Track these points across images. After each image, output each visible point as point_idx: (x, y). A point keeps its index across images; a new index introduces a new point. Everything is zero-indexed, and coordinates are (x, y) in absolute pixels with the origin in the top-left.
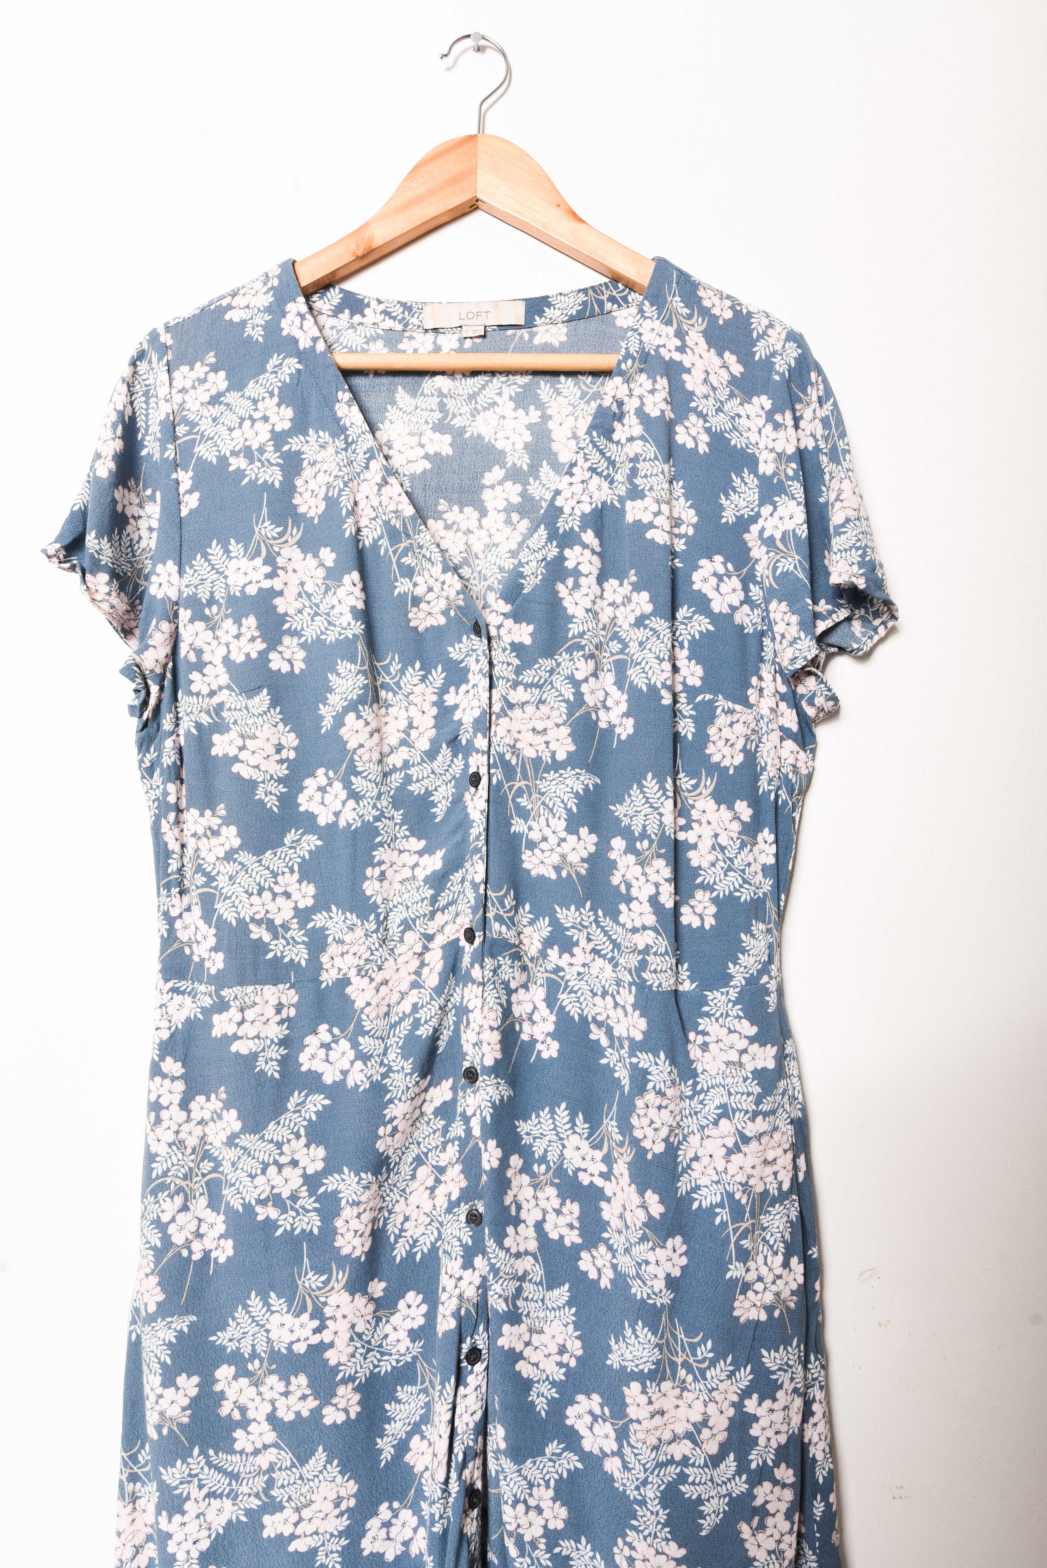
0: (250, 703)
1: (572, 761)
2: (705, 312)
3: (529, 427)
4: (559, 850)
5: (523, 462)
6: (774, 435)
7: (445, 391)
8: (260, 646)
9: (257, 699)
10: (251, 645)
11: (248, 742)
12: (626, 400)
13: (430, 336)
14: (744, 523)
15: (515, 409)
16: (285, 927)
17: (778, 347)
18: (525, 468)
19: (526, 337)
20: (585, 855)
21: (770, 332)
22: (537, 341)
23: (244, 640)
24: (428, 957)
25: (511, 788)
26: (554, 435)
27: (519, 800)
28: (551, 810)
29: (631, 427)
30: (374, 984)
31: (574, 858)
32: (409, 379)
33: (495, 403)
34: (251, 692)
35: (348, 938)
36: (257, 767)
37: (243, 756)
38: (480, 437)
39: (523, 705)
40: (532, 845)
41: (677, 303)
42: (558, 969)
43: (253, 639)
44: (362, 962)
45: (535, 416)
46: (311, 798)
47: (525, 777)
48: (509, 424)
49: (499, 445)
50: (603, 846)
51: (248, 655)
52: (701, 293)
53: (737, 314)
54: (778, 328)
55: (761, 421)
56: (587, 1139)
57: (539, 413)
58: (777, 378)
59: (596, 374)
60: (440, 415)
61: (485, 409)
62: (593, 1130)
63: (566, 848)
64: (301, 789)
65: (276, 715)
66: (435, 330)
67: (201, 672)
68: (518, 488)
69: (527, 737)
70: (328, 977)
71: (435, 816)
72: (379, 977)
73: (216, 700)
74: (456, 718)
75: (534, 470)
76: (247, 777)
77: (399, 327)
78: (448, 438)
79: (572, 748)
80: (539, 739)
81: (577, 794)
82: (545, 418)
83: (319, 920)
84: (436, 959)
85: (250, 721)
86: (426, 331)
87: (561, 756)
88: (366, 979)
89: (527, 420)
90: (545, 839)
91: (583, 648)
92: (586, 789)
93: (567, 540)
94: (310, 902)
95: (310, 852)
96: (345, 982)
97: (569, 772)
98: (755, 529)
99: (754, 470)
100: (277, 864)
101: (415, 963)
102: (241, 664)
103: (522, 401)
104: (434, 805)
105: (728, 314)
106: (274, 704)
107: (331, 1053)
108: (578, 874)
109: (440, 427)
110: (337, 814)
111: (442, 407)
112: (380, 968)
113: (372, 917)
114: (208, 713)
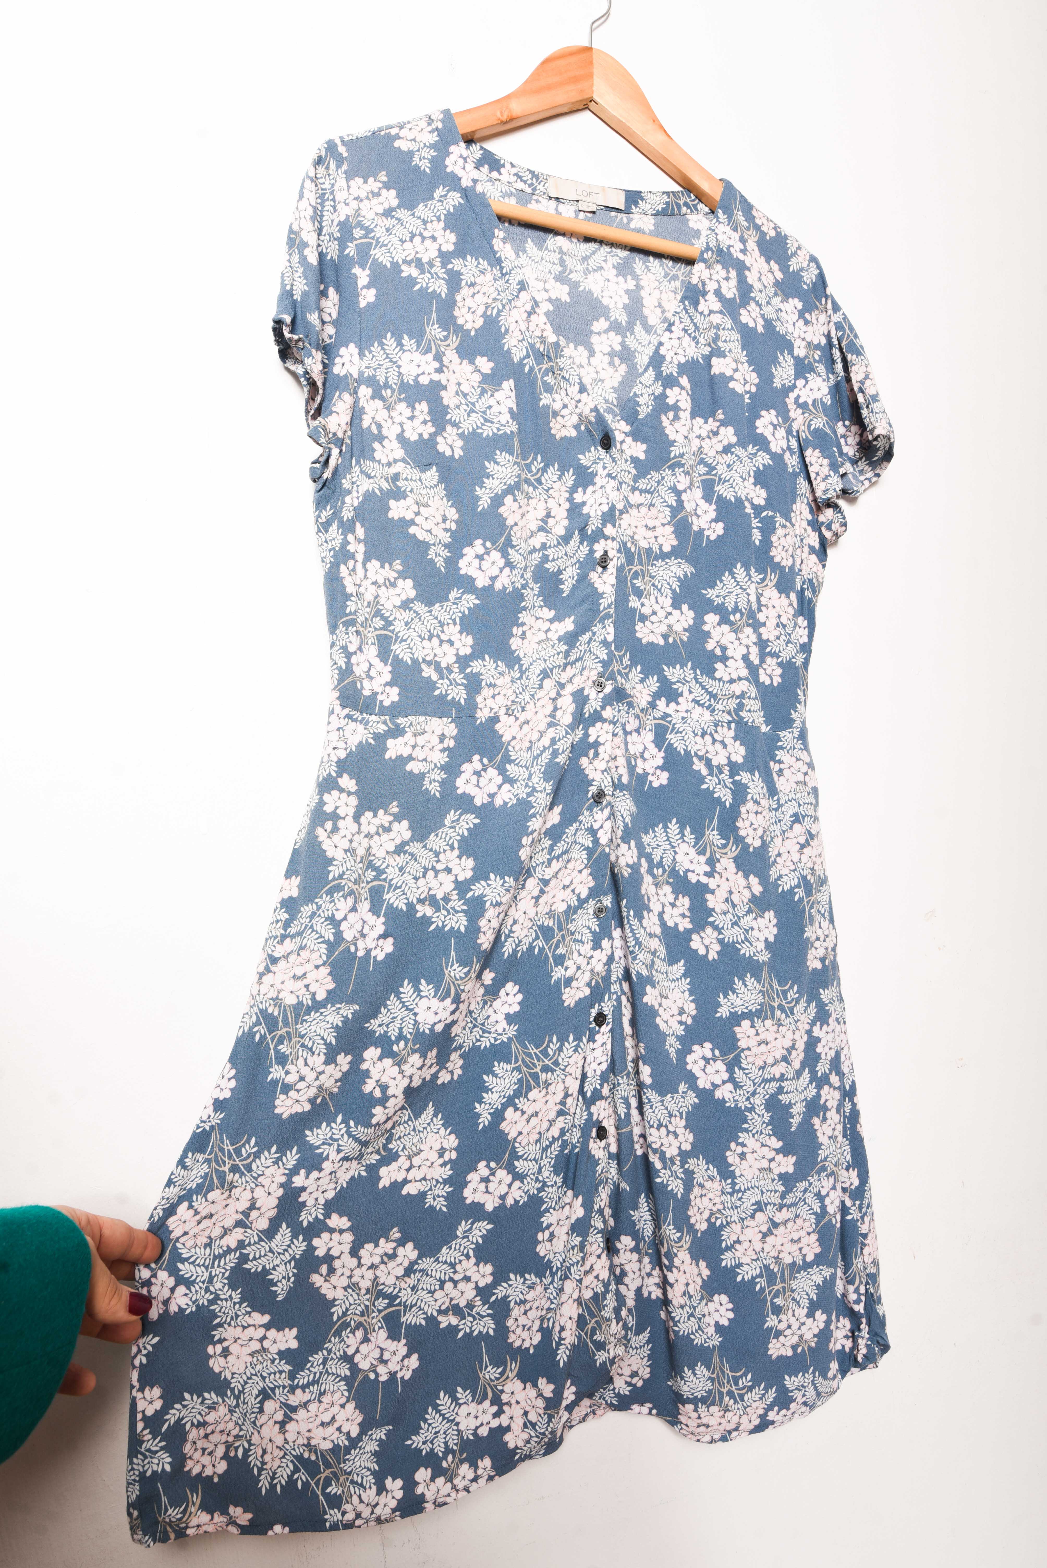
0: (423, 476)
1: (676, 552)
2: (758, 228)
3: (627, 292)
4: (666, 621)
5: (623, 319)
6: (804, 328)
7: (565, 250)
8: (430, 429)
9: (428, 474)
10: (423, 427)
11: (422, 509)
12: (707, 281)
13: (553, 203)
14: (787, 390)
15: (617, 276)
16: (449, 670)
17: (805, 265)
18: (624, 324)
19: (625, 220)
20: (686, 626)
21: (799, 252)
22: (633, 225)
23: (417, 422)
24: (560, 702)
25: (630, 570)
26: (645, 302)
27: (635, 581)
28: (660, 590)
29: (710, 303)
30: (518, 722)
31: (678, 628)
32: (537, 234)
33: (602, 268)
34: (424, 467)
35: (499, 682)
36: (429, 531)
37: (418, 520)
38: (590, 292)
39: (639, 506)
40: (644, 618)
41: (739, 216)
42: (666, 716)
43: (425, 422)
44: (509, 703)
45: (631, 284)
46: (469, 564)
47: (640, 563)
48: (612, 286)
49: (605, 302)
50: (699, 620)
51: (421, 435)
52: (754, 213)
53: (778, 234)
54: (804, 252)
55: (796, 317)
56: (694, 846)
57: (634, 283)
58: (805, 287)
59: (676, 259)
60: (560, 269)
61: (594, 271)
62: (698, 839)
63: (672, 620)
64: (462, 556)
65: (441, 489)
66: (557, 199)
67: (381, 443)
68: (619, 339)
69: (642, 532)
70: (482, 715)
71: (562, 591)
72: (522, 717)
73: (393, 470)
74: (584, 512)
75: (630, 326)
76: (421, 539)
77: (529, 190)
78: (566, 289)
79: (675, 542)
80: (650, 534)
81: (679, 579)
82: (639, 287)
83: (476, 666)
84: (567, 704)
85: (424, 492)
86: (550, 198)
87: (667, 549)
88: (512, 718)
89: (626, 286)
90: (654, 613)
91: (683, 466)
92: (686, 575)
93: (669, 382)
94: (468, 651)
95: (469, 609)
96: (495, 719)
97: (673, 561)
98: (793, 396)
99: (791, 352)
100: (444, 616)
101: (549, 708)
102: (415, 442)
103: (623, 270)
104: (562, 582)
105: (772, 233)
106: (441, 480)
107: (481, 779)
108: (681, 640)
109: (561, 278)
110: (493, 579)
111: (562, 262)
112: (523, 710)
113: (516, 667)
114: (387, 479)
